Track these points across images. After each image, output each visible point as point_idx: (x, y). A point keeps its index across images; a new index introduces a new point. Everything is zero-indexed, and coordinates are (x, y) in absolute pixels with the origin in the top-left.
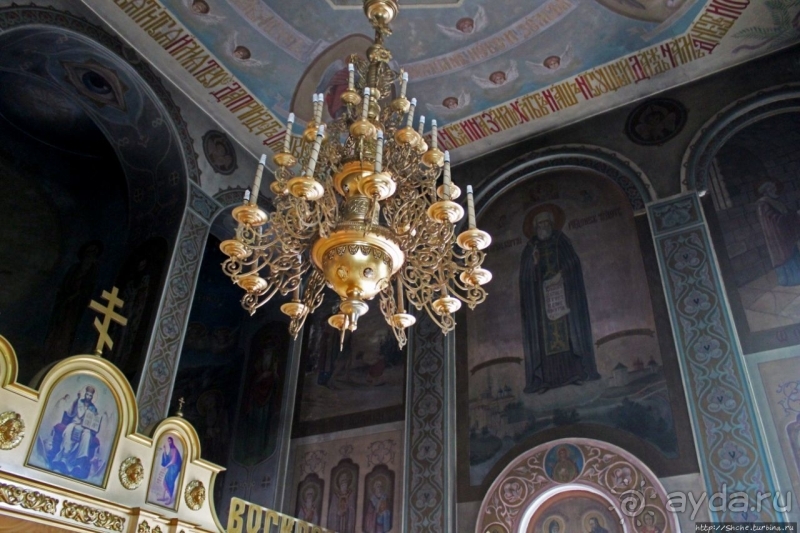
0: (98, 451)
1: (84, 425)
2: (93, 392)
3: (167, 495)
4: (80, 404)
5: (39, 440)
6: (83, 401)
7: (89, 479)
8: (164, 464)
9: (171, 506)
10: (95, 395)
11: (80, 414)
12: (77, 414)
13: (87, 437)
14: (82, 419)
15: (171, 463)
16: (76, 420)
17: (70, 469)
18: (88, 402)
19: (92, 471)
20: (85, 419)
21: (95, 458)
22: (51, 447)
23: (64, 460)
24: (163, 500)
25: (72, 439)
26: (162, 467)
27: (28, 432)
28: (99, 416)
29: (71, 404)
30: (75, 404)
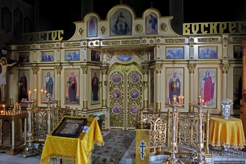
0: (128, 27)
1: (122, 22)
2: (122, 13)
3: (153, 30)
4: (119, 17)
5: (112, 30)
6: (120, 17)
7: (127, 34)
8: (150, 23)
9: (156, 33)
10: (123, 14)
11: (120, 20)
12: (119, 20)
13: (124, 25)
14: (121, 21)
15: (153, 21)
16: (119, 22)
17: (121, 33)
18: (122, 16)
19: (128, 32)
20: (122, 20)
21: (127, 28)
22: (115, 30)
23: (119, 32)
24: (152, 32)
25: (120, 26)
26: (149, 24)
27: (108, 29)
28: (126, 18)
29: (117, 19)
30: (118, 18)
